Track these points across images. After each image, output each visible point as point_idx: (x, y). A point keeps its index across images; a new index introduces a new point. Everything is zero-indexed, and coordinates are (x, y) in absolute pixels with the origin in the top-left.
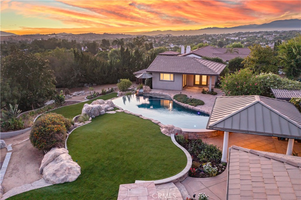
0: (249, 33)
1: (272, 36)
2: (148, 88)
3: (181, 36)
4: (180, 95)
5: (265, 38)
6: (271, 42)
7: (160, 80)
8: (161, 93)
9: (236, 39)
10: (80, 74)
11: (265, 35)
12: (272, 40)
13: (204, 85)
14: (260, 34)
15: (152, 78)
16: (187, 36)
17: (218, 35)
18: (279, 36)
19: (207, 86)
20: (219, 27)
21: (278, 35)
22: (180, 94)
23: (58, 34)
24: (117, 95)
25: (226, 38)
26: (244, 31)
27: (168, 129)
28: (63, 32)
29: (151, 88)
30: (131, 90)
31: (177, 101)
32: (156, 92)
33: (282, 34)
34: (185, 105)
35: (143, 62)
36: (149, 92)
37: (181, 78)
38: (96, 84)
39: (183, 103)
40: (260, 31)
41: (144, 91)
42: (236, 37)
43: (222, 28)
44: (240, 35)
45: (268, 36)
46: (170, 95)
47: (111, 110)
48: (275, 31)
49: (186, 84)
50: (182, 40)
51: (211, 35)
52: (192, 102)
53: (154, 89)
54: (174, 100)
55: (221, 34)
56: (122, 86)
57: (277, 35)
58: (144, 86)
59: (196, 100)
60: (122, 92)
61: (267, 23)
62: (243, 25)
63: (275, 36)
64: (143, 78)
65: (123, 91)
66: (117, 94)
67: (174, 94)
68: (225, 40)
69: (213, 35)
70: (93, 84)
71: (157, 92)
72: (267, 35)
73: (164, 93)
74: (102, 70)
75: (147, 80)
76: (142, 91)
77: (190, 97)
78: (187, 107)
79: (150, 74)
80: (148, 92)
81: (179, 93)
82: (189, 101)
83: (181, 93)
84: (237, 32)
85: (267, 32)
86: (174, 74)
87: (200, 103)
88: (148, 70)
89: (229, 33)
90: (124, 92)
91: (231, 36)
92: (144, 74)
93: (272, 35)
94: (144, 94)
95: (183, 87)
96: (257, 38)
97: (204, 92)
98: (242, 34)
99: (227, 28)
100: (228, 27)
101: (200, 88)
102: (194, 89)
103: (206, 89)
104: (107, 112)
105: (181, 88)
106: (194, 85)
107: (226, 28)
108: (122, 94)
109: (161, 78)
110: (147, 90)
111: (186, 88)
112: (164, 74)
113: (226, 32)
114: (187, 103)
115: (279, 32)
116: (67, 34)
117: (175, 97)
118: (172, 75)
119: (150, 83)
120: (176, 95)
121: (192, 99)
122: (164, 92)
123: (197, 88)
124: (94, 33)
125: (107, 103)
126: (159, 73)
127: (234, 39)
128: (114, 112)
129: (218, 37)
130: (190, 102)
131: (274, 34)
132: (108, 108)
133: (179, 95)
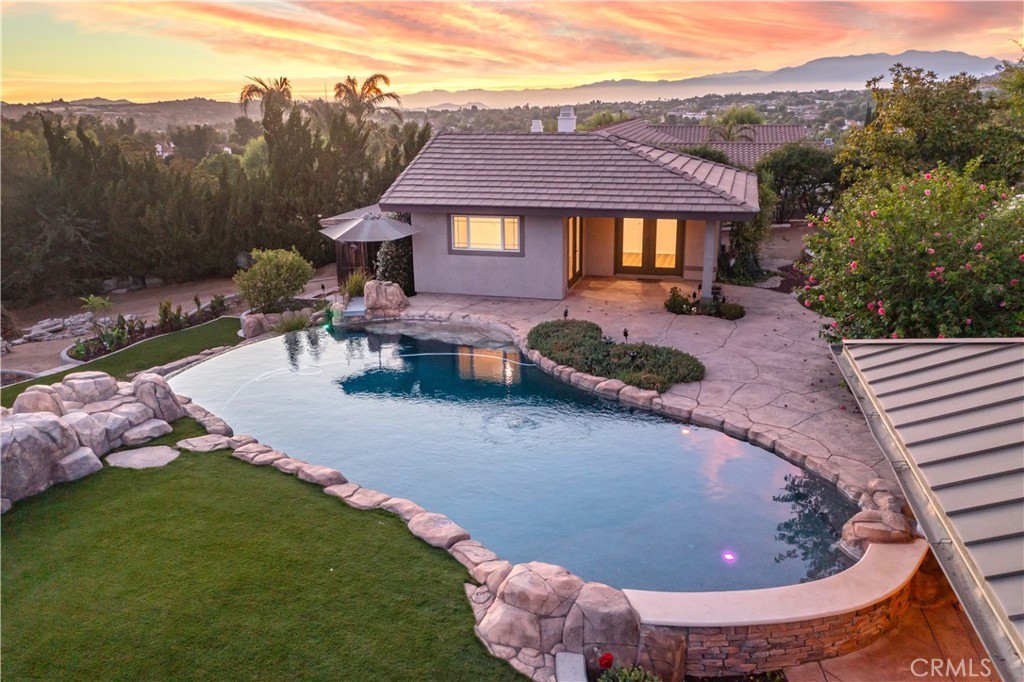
0: (739, 98)
1: (813, 108)
2: (393, 294)
3: (518, 108)
4: (566, 324)
5: (792, 113)
6: (813, 126)
7: (451, 252)
8: (457, 317)
9: (701, 117)
10: (71, 231)
11: (791, 105)
12: (814, 121)
13: (665, 272)
14: (774, 102)
15: (409, 239)
16: (536, 108)
17: (639, 105)
18: (838, 108)
19: (681, 275)
20: (642, 80)
21: (832, 104)
22: (562, 318)
23: (74, 103)
24: (241, 333)
25: (669, 113)
26: (722, 92)
27: (534, 607)
28: (93, 97)
29: (409, 291)
30: (307, 303)
31: (552, 363)
32: (431, 312)
33: (845, 102)
34: (604, 384)
35: (370, 176)
36: (396, 312)
37: (560, 238)
38: (157, 280)
39: (587, 372)
40: (775, 91)
41: (373, 308)
42: (698, 111)
43: (650, 82)
44: (713, 104)
45: (800, 107)
46: (506, 328)
47: (151, 442)
48: (820, 92)
49: (578, 269)
50: (521, 121)
51: (616, 103)
52: (639, 368)
53: (422, 294)
54: (535, 355)
55: (649, 103)
56: (260, 284)
57: (828, 104)
58: (370, 284)
59: (656, 351)
60: (260, 316)
61: (793, 66)
62: (717, 73)
63: (822, 106)
64: (363, 238)
65: (266, 311)
66: (237, 324)
67: (527, 320)
68: (663, 121)
69: (623, 106)
70: (147, 281)
71: (441, 311)
72: (797, 104)
73: (477, 318)
74: (180, 214)
75: (386, 253)
76: (358, 307)
77: (619, 339)
78: (614, 395)
79: (399, 219)
80: (392, 312)
81: (553, 316)
82: (619, 357)
83: (566, 314)
84: (701, 96)
85: (795, 94)
86: (524, 215)
87: (682, 371)
88: (390, 201)
89: (675, 98)
90: (272, 317)
91: (681, 106)
92: (366, 218)
93: (814, 103)
94: (370, 323)
95: (570, 283)
96: (766, 113)
97: (676, 306)
98: (716, 101)
99: (667, 82)
100: (670, 80)
101: (648, 286)
102: (621, 291)
103: (685, 290)
104: (114, 460)
105: (558, 287)
106: (616, 272)
107: (663, 83)
108: (260, 324)
109: (459, 242)
110: (384, 302)
111: (581, 288)
112: (472, 219)
113: (666, 96)
114: (607, 373)
115: (833, 93)
116: (108, 103)
117: (538, 338)
118: (512, 224)
119: (400, 265)
120: (542, 326)
121: (631, 347)
122: (475, 308)
123: (634, 286)
124: (208, 99)
125: (134, 395)
126: (448, 212)
127: (694, 118)
128: (162, 456)
129: (639, 111)
130: (627, 366)
131: (818, 102)
132: (132, 425)
133: (558, 327)
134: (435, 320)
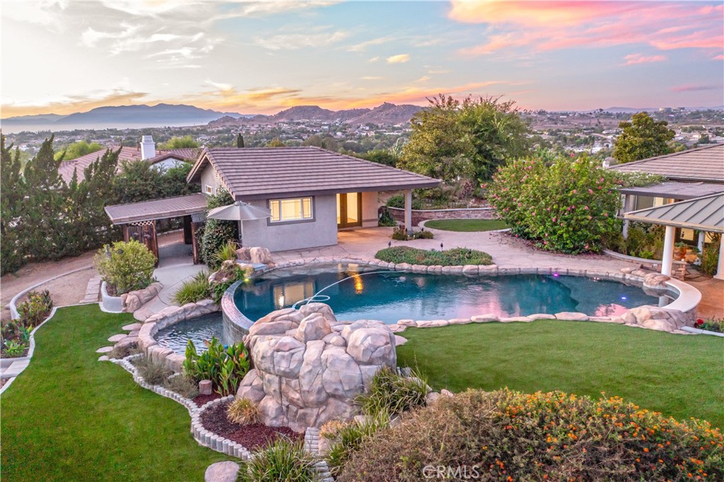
7: (269, 224)
8: (310, 261)
13: (352, 225)
19: (361, 225)
32: (292, 261)
36: (273, 265)
39: (449, 265)
54: (405, 266)
60: (136, 293)
71: (297, 261)
73: (323, 259)
78: (477, 271)
90: (144, 292)
97: (405, 237)
105: (335, 238)
108: (139, 299)
112: (282, 201)
115: (121, 131)
118: (308, 202)
126: (267, 198)
131: (112, 137)
134: (297, 265)
